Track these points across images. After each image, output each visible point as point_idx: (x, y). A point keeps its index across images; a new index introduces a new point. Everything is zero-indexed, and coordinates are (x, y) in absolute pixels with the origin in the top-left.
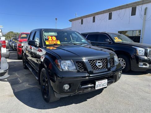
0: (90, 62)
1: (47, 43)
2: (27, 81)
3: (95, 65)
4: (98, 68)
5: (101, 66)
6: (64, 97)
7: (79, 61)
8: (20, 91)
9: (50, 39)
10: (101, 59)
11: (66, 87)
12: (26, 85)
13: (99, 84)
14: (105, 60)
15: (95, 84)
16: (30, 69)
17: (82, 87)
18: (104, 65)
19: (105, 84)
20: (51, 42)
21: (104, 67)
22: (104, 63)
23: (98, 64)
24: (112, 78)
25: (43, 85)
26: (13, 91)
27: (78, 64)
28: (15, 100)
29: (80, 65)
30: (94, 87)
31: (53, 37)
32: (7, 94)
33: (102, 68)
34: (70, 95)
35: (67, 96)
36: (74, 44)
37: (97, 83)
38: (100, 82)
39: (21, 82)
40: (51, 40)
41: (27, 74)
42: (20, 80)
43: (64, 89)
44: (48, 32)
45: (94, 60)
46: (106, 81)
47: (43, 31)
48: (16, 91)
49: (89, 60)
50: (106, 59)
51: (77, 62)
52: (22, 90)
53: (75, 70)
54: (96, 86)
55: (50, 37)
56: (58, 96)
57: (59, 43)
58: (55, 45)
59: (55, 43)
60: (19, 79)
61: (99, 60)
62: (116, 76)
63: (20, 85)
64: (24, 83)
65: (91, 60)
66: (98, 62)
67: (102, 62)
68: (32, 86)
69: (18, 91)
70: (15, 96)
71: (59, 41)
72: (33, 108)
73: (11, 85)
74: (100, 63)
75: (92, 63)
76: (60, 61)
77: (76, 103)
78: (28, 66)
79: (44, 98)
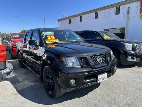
0: (92, 58)
1: (47, 42)
2: (27, 79)
3: (96, 60)
4: (99, 63)
5: (101, 61)
6: (69, 91)
7: (82, 57)
8: (23, 89)
9: (49, 38)
10: (101, 55)
11: (73, 82)
12: (27, 84)
13: (101, 77)
14: (104, 56)
15: (97, 78)
16: (28, 67)
17: (86, 81)
18: (103, 60)
19: (105, 78)
20: (51, 41)
21: (104, 62)
22: (103, 58)
23: (98, 60)
24: (110, 72)
25: (47, 82)
26: (15, 89)
27: (82, 60)
28: (21, 98)
29: (83, 61)
30: (97, 81)
31: (52, 36)
32: (10, 92)
33: (102, 63)
34: (74, 90)
35: (72, 90)
36: (72, 42)
37: (99, 77)
38: (101, 75)
39: (21, 80)
40: (51, 38)
41: (25, 73)
42: (20, 79)
43: (71, 84)
44: (46, 31)
45: (95, 56)
46: (106, 74)
47: (41, 30)
48: (19, 89)
49: (91, 56)
50: (104, 54)
51: (80, 58)
52: (24, 88)
53: (79, 66)
54: (98, 80)
55: (49, 36)
56: (63, 91)
57: (58, 41)
58: (55, 43)
59: (54, 41)
60: (18, 78)
61: (99, 55)
62: (113, 70)
63: (21, 83)
64: (24, 82)
65: (92, 56)
66: (98, 58)
67: (102, 57)
68: (33, 84)
69: (21, 89)
70: (19, 94)
71: (57, 39)
72: (41, 105)
73: (12, 84)
74: (100, 58)
75: (93, 59)
76: (66, 58)
77: (79, 97)
78: (25, 65)
79: (48, 94)
